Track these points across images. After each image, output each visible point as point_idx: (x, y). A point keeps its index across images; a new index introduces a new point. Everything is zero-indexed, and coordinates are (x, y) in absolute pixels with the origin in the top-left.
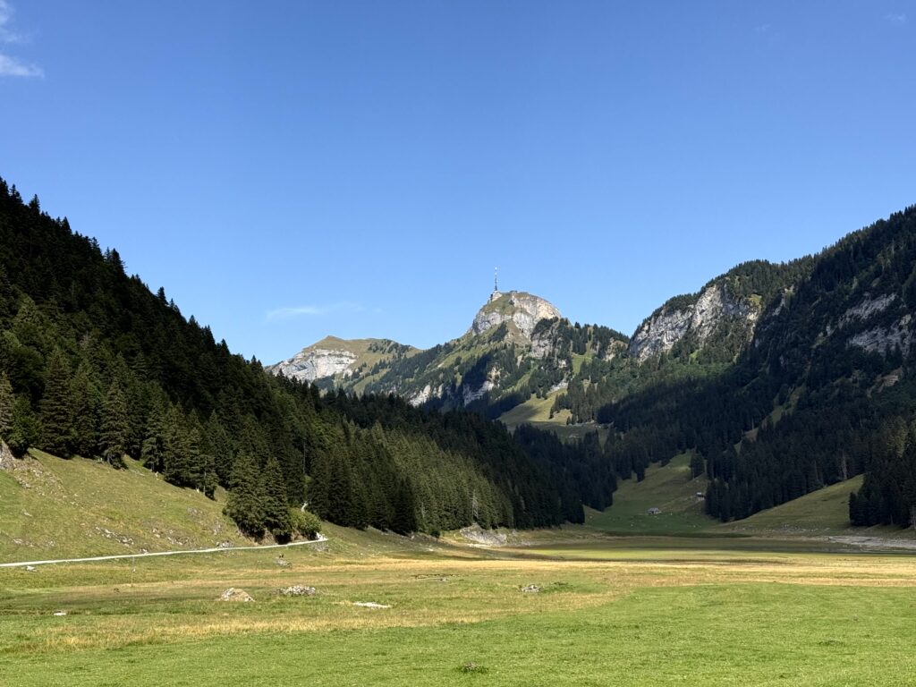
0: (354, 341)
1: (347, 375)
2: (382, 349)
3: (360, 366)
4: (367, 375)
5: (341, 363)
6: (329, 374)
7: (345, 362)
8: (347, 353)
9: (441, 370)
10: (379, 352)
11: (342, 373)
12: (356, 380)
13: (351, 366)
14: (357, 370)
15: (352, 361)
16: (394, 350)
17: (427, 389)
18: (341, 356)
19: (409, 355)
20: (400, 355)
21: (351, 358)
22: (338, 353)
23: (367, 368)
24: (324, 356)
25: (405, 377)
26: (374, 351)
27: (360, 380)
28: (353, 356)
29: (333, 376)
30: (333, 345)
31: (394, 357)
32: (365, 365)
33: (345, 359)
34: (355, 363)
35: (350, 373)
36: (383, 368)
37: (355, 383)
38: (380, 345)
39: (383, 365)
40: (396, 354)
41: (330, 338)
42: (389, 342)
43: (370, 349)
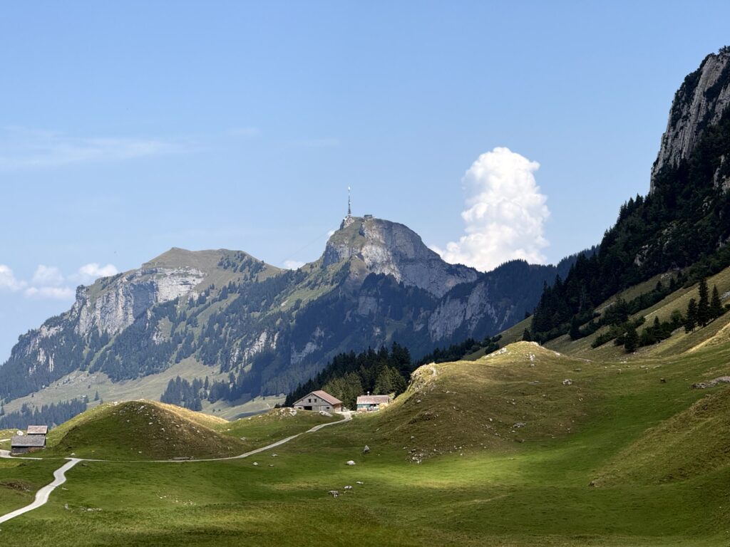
0: (204, 252)
1: (192, 300)
2: (234, 265)
3: (207, 288)
4: (214, 301)
5: (186, 283)
6: (172, 298)
7: (191, 282)
8: (193, 271)
9: (280, 314)
10: (231, 269)
11: (187, 296)
12: (201, 306)
13: (197, 288)
14: (203, 294)
15: (199, 281)
16: (247, 268)
17: (263, 337)
18: (186, 275)
19: (262, 277)
20: (252, 276)
21: (198, 277)
22: (182, 271)
23: (214, 291)
24: (165, 276)
25: (251, 310)
26: (225, 268)
27: (206, 307)
28: (201, 274)
29: (176, 301)
30: (178, 259)
31: (246, 278)
32: (213, 288)
33: (190, 279)
34: (202, 282)
35: (196, 296)
36: (231, 292)
37: (199, 311)
38: (232, 259)
39: (232, 288)
40: (248, 274)
41: (175, 251)
42: (243, 255)
43: (221, 264)
